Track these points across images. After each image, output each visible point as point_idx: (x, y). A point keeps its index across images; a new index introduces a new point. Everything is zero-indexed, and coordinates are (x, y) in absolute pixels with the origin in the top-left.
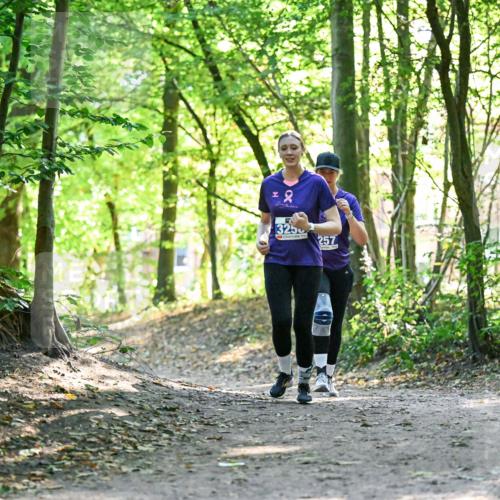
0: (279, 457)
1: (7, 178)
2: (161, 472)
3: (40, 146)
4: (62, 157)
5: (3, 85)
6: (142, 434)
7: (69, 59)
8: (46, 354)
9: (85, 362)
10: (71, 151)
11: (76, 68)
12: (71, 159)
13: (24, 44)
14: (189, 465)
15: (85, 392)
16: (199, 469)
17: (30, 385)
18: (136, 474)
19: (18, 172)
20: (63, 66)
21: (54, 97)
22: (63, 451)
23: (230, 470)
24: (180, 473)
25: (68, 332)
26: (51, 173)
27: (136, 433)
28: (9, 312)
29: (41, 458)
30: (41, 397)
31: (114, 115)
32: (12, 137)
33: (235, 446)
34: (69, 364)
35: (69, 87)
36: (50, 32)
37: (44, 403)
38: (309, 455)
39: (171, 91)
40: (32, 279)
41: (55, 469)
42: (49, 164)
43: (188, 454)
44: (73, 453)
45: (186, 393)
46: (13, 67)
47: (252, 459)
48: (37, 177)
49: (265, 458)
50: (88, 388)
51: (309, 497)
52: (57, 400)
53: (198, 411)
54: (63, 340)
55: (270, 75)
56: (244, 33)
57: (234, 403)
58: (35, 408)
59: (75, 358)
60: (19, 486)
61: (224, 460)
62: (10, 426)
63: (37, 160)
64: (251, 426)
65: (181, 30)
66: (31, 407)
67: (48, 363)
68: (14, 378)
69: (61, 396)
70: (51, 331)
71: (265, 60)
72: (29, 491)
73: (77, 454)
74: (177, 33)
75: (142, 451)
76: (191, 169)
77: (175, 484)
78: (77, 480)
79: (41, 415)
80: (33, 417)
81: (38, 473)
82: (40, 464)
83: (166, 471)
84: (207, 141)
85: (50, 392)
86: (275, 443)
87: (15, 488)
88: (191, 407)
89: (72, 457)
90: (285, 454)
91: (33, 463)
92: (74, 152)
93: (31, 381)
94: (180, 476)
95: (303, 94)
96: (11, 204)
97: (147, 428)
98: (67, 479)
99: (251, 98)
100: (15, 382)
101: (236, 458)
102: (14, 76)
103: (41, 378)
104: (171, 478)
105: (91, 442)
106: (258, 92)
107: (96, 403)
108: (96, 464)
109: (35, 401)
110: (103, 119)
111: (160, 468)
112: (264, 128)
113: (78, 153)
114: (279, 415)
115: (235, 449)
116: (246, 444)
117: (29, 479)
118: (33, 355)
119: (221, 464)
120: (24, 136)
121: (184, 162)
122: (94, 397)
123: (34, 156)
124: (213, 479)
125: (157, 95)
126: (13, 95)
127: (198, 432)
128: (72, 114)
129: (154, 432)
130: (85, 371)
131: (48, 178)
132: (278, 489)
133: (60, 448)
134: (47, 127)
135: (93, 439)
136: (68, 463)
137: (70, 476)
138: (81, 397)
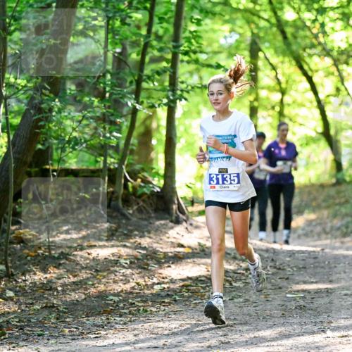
0: (327, 291)
1: (145, 104)
2: (248, 300)
3: (167, 84)
4: (182, 91)
5: (142, 43)
6: (236, 275)
7: (186, 26)
8: (172, 221)
9: (197, 227)
10: (187, 86)
11: (191, 32)
12: (188, 92)
13: (157, 16)
14: (266, 296)
15: (198, 247)
16: (273, 299)
17: (161, 242)
18: (231, 301)
19: (153, 101)
20: (182, 30)
21: (177, 51)
22: (183, 286)
23: (294, 299)
24: (261, 301)
25: (186, 207)
26: (174, 102)
27: (231, 274)
28: (146, 194)
29: (168, 291)
30: (168, 250)
31: (217, 63)
32: (149, 77)
33: (298, 283)
34: (187, 228)
35: (186, 44)
36: (173, 8)
37: (170, 254)
38: (347, 290)
39: (255, 47)
40: (162, 172)
41: (178, 298)
42: (173, 95)
43: (266, 288)
44: (190, 288)
45: (264, 248)
46: (149, 31)
47: (309, 292)
48: (165, 105)
49: (318, 292)
50: (199, 244)
51: (347, 318)
52: (179, 252)
53: (273, 260)
54: (183, 212)
55: (320, 35)
56: (303, 7)
57: (296, 255)
58: (164, 257)
59: (191, 225)
60: (154, 309)
61: (290, 292)
62: (147, 269)
63: (165, 93)
64: (308, 271)
65: (261, 5)
66: (162, 257)
67: (172, 228)
68: (150, 238)
69: (181, 250)
70: (175, 207)
71: (317, 25)
72: (160, 312)
73: (192, 288)
74: (258, 8)
75: (235, 287)
76: (268, 98)
77: (257, 308)
78: (192, 306)
79: (168, 262)
80: (163, 263)
81: (166, 300)
82: (168, 295)
83: (251, 300)
84: (278, 79)
85: (174, 247)
86: (324, 282)
87: (151, 311)
88: (268, 257)
89: (189, 290)
90: (331, 289)
91: (163, 294)
92: (190, 88)
93: (161, 239)
94: (260, 303)
95: (343, 48)
96: (148, 122)
97: (239, 271)
98: (186, 305)
99: (308, 50)
100: (151, 240)
101: (298, 291)
102: (149, 37)
103: (168, 238)
104: (254, 305)
105: (201, 280)
106: (313, 46)
107: (205, 254)
108: (205, 295)
109: (165, 253)
110: (209, 66)
111: (247, 297)
112: (317, 71)
113: (193, 88)
114: (327, 263)
115: (297, 286)
116: (305, 282)
117: (161, 304)
118: (163, 222)
119: (288, 295)
120: (157, 76)
121: (263, 93)
122: (203, 251)
123: (164, 90)
124: (283, 305)
125: (245, 49)
126: (149, 50)
127: (273, 274)
128: (188, 62)
129: (243, 274)
130: (196, 233)
131: (172, 105)
132: (326, 313)
133: (181, 284)
134: (172, 71)
135: (203, 279)
136: (186, 294)
137: (187, 303)
138: (195, 251)
